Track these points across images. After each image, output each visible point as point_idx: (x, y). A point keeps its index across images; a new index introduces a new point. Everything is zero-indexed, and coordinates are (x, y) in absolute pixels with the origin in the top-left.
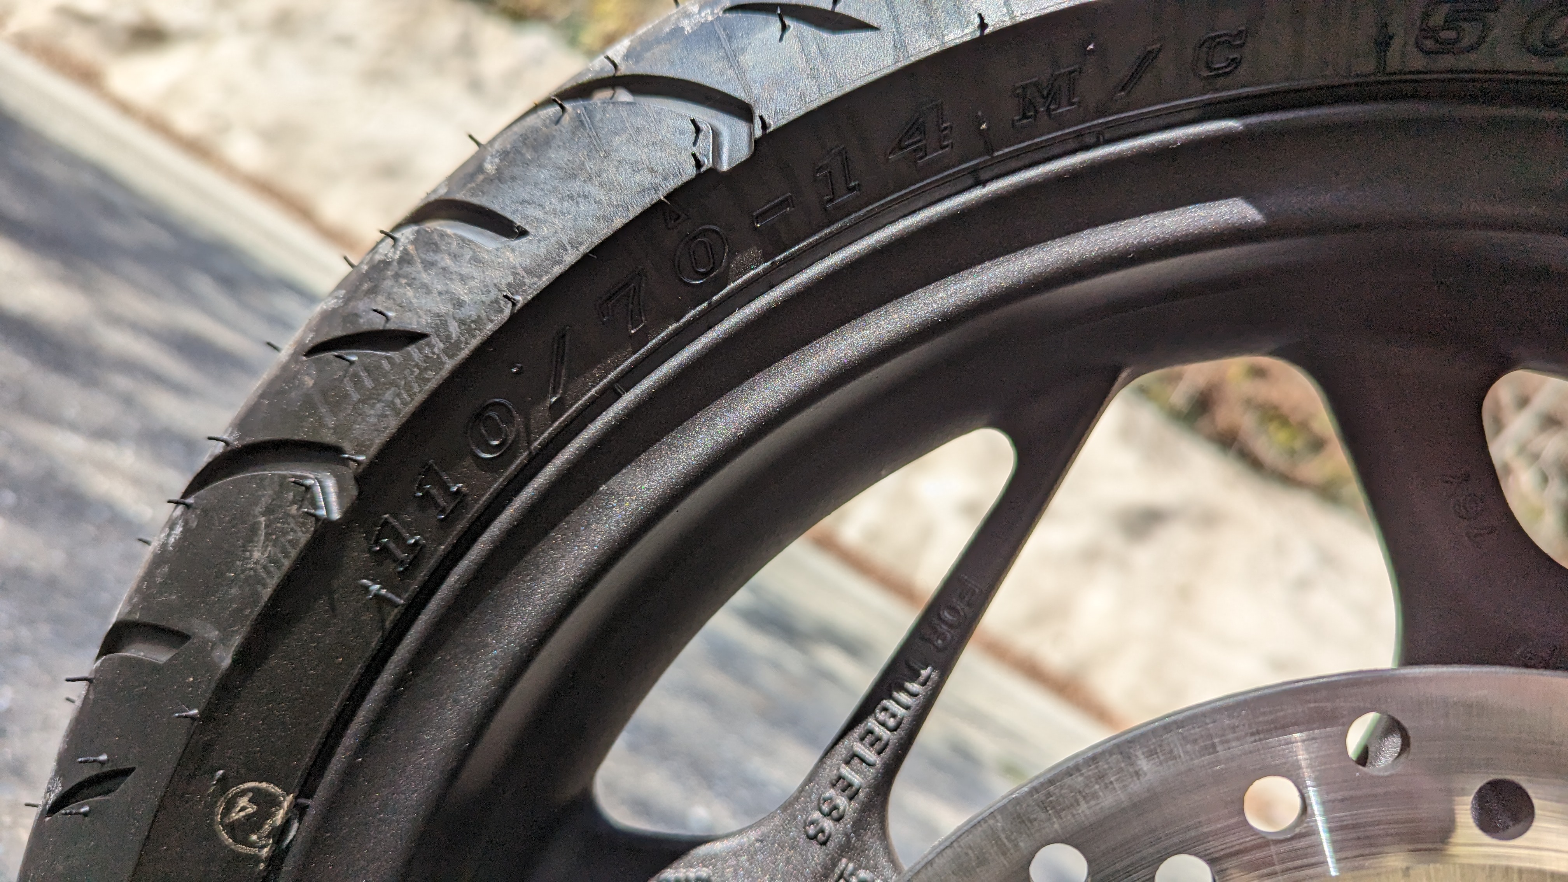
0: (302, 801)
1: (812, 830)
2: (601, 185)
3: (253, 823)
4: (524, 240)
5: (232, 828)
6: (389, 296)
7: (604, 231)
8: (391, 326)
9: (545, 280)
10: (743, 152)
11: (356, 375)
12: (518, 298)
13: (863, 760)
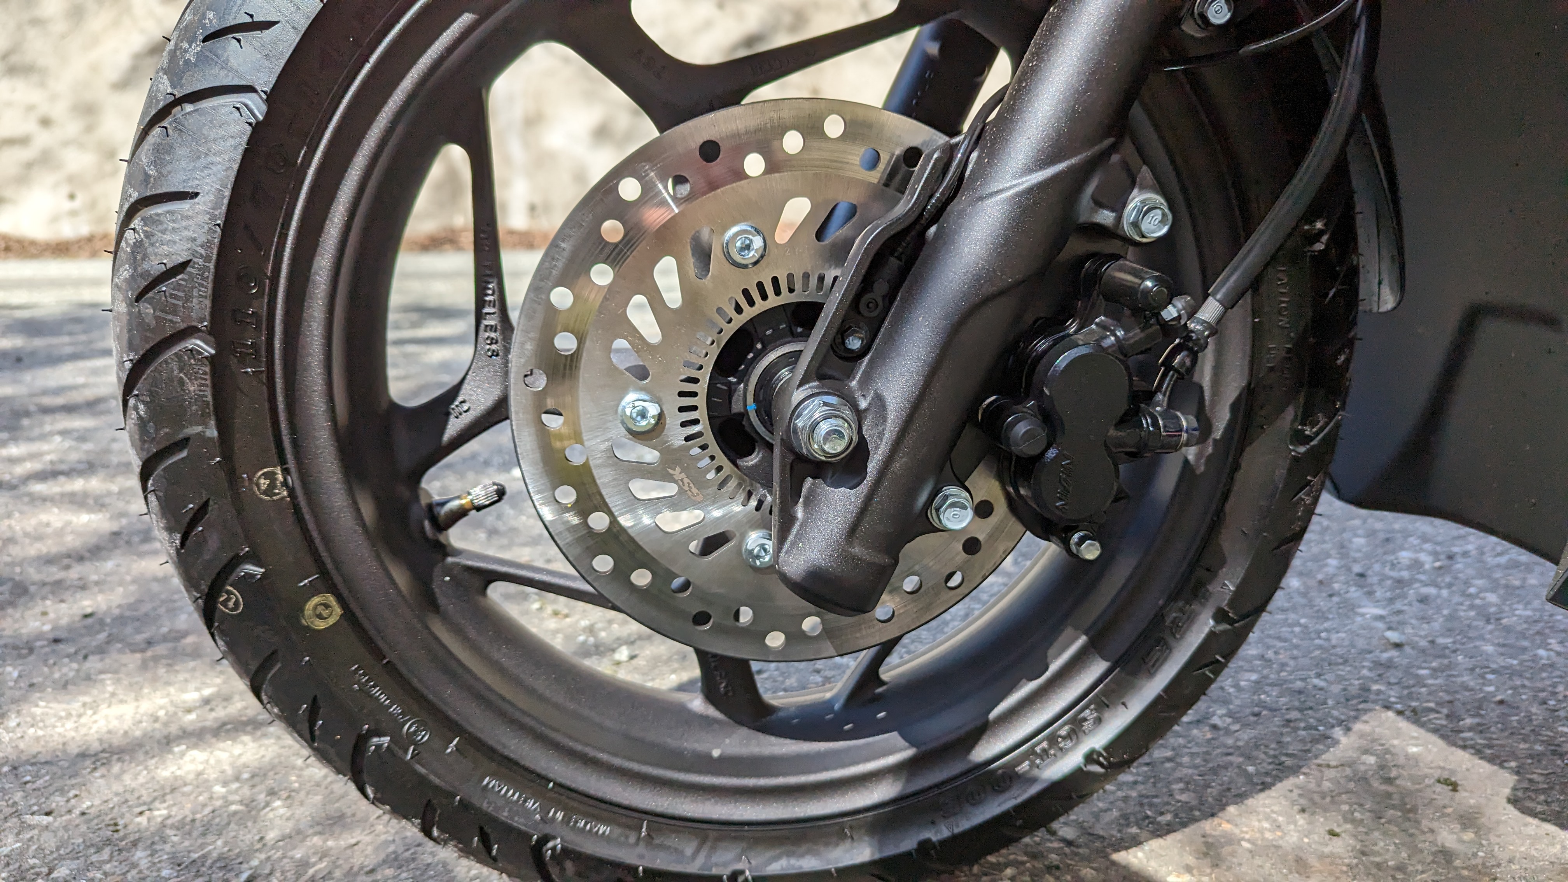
0: (285, 467)
1: (490, 353)
2: (214, 155)
3: (272, 486)
4: (199, 197)
5: (265, 493)
6: (156, 254)
7: (233, 174)
8: (168, 266)
9: (224, 208)
10: (264, 108)
11: (171, 295)
12: (219, 222)
13: (489, 314)
